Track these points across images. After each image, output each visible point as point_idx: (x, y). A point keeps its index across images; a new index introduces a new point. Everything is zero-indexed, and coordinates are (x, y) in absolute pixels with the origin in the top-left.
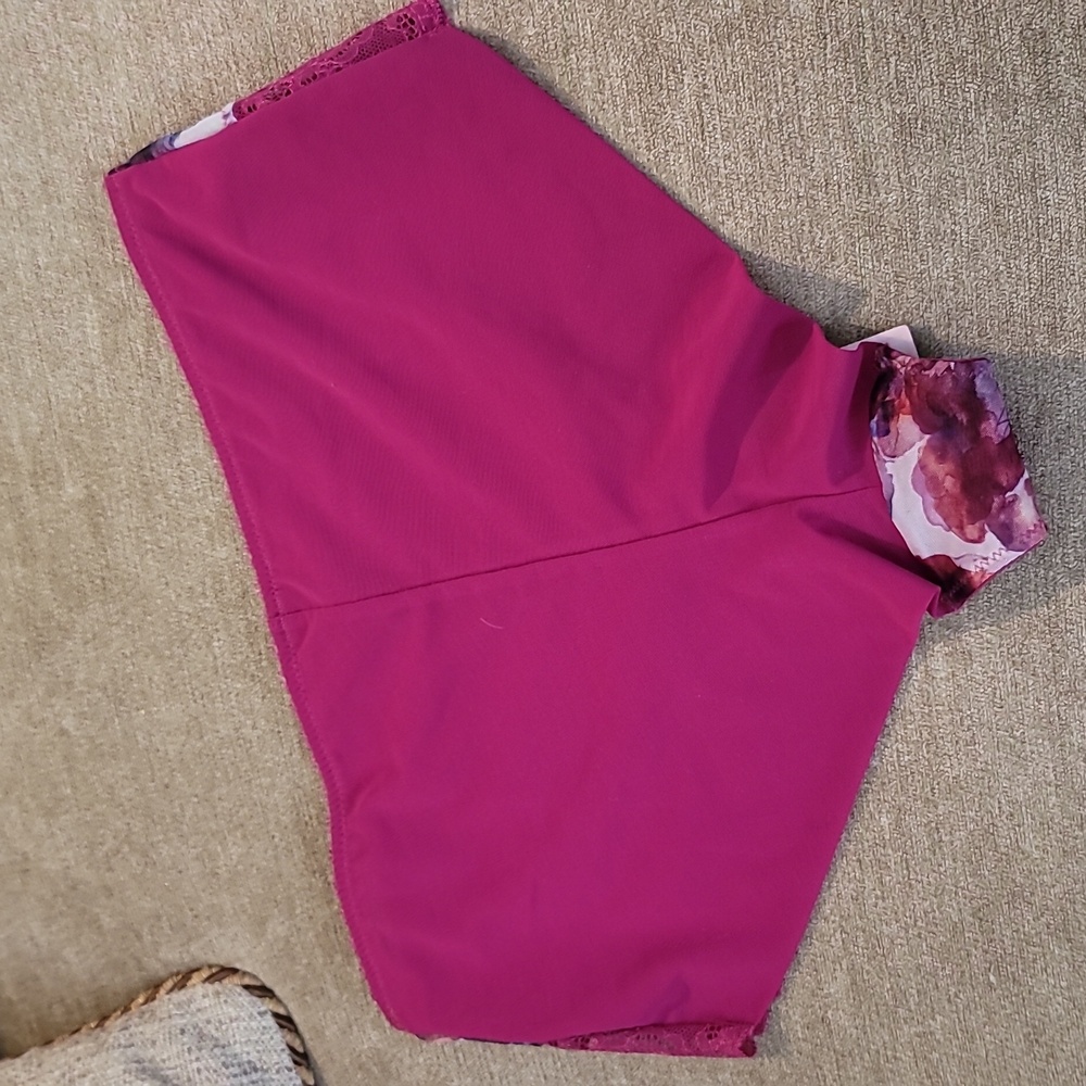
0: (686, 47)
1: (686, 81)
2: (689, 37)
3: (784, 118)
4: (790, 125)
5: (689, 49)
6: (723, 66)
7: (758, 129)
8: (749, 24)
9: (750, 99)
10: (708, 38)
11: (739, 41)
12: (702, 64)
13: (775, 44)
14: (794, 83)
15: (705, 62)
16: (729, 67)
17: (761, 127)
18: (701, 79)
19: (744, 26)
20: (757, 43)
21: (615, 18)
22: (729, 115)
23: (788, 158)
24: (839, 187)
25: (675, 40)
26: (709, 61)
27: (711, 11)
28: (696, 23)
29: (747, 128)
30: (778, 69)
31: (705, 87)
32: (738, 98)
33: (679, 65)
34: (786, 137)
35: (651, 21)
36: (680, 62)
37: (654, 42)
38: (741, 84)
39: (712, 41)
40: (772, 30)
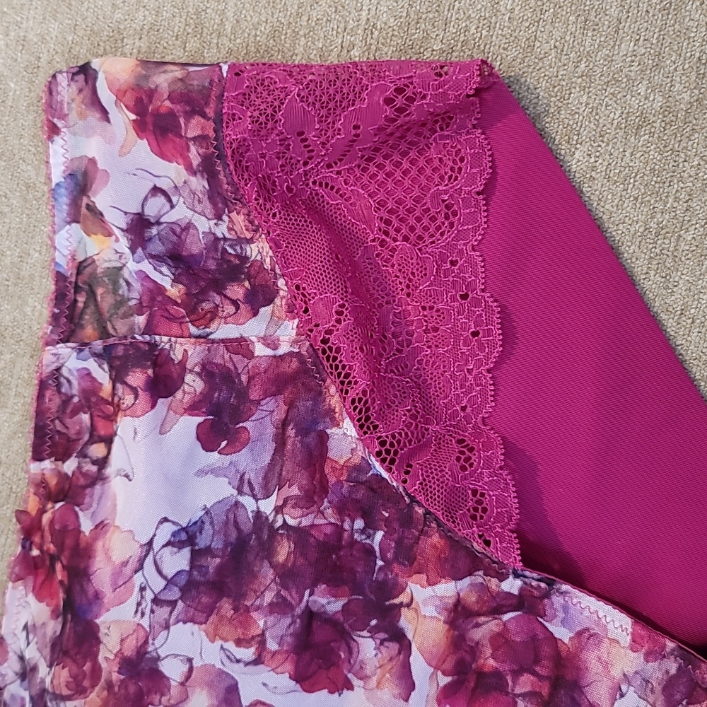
0: (590, 122)
1: (576, 156)
2: (597, 114)
3: (664, 231)
4: (667, 241)
5: (592, 125)
6: (620, 156)
7: (632, 232)
8: (663, 124)
9: (636, 199)
10: (616, 122)
11: (647, 137)
12: (599, 146)
13: (683, 155)
14: (687, 202)
15: (603, 145)
16: (627, 159)
17: (636, 231)
18: (592, 160)
19: (657, 125)
20: (665, 146)
21: (529, 66)
22: (607, 207)
23: (652, 273)
24: (693, 322)
25: (581, 111)
26: (608, 145)
27: (629, 97)
28: (610, 102)
29: (621, 227)
30: (676, 181)
31: (593, 169)
32: (624, 193)
33: (576, 137)
34: (658, 251)
35: (564, 83)
36: (578, 135)
37: (560, 105)
38: (632, 181)
39: (618, 127)
40: (685, 140)
